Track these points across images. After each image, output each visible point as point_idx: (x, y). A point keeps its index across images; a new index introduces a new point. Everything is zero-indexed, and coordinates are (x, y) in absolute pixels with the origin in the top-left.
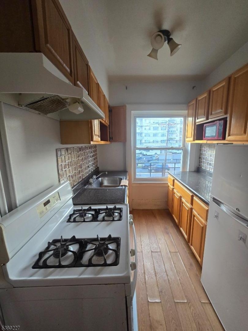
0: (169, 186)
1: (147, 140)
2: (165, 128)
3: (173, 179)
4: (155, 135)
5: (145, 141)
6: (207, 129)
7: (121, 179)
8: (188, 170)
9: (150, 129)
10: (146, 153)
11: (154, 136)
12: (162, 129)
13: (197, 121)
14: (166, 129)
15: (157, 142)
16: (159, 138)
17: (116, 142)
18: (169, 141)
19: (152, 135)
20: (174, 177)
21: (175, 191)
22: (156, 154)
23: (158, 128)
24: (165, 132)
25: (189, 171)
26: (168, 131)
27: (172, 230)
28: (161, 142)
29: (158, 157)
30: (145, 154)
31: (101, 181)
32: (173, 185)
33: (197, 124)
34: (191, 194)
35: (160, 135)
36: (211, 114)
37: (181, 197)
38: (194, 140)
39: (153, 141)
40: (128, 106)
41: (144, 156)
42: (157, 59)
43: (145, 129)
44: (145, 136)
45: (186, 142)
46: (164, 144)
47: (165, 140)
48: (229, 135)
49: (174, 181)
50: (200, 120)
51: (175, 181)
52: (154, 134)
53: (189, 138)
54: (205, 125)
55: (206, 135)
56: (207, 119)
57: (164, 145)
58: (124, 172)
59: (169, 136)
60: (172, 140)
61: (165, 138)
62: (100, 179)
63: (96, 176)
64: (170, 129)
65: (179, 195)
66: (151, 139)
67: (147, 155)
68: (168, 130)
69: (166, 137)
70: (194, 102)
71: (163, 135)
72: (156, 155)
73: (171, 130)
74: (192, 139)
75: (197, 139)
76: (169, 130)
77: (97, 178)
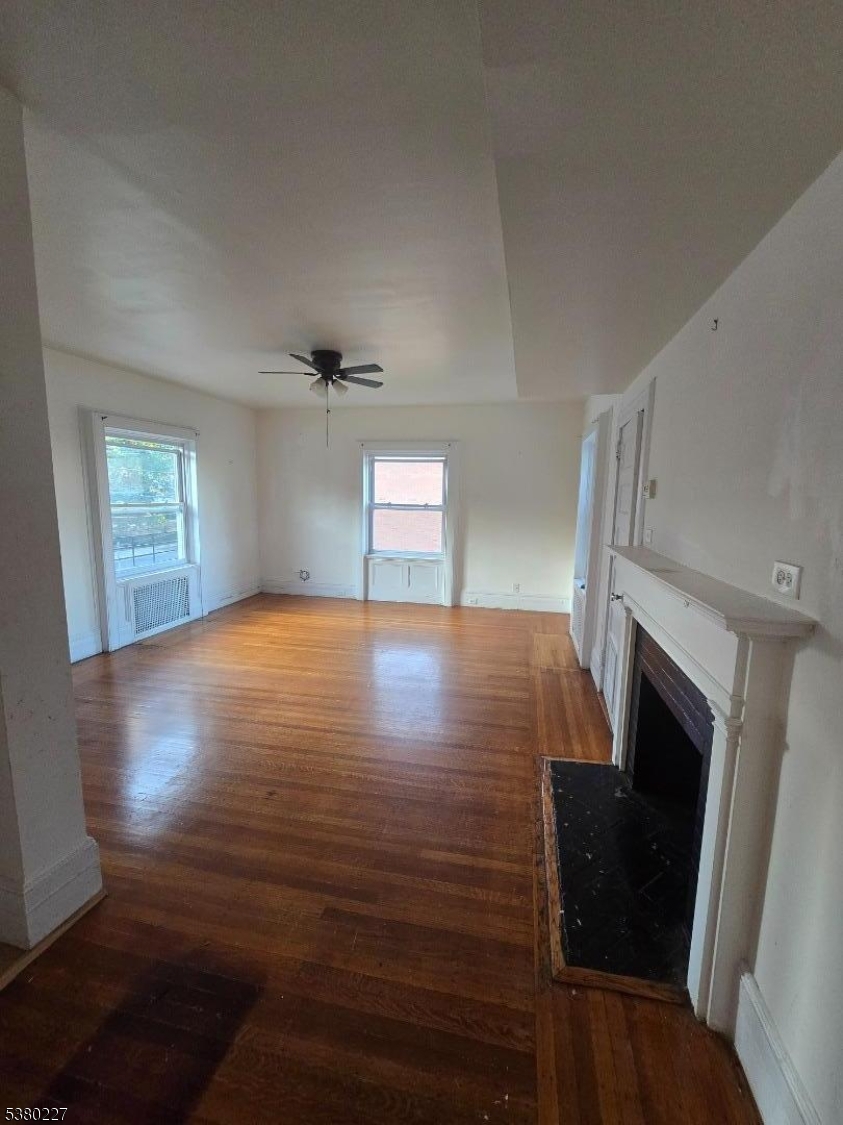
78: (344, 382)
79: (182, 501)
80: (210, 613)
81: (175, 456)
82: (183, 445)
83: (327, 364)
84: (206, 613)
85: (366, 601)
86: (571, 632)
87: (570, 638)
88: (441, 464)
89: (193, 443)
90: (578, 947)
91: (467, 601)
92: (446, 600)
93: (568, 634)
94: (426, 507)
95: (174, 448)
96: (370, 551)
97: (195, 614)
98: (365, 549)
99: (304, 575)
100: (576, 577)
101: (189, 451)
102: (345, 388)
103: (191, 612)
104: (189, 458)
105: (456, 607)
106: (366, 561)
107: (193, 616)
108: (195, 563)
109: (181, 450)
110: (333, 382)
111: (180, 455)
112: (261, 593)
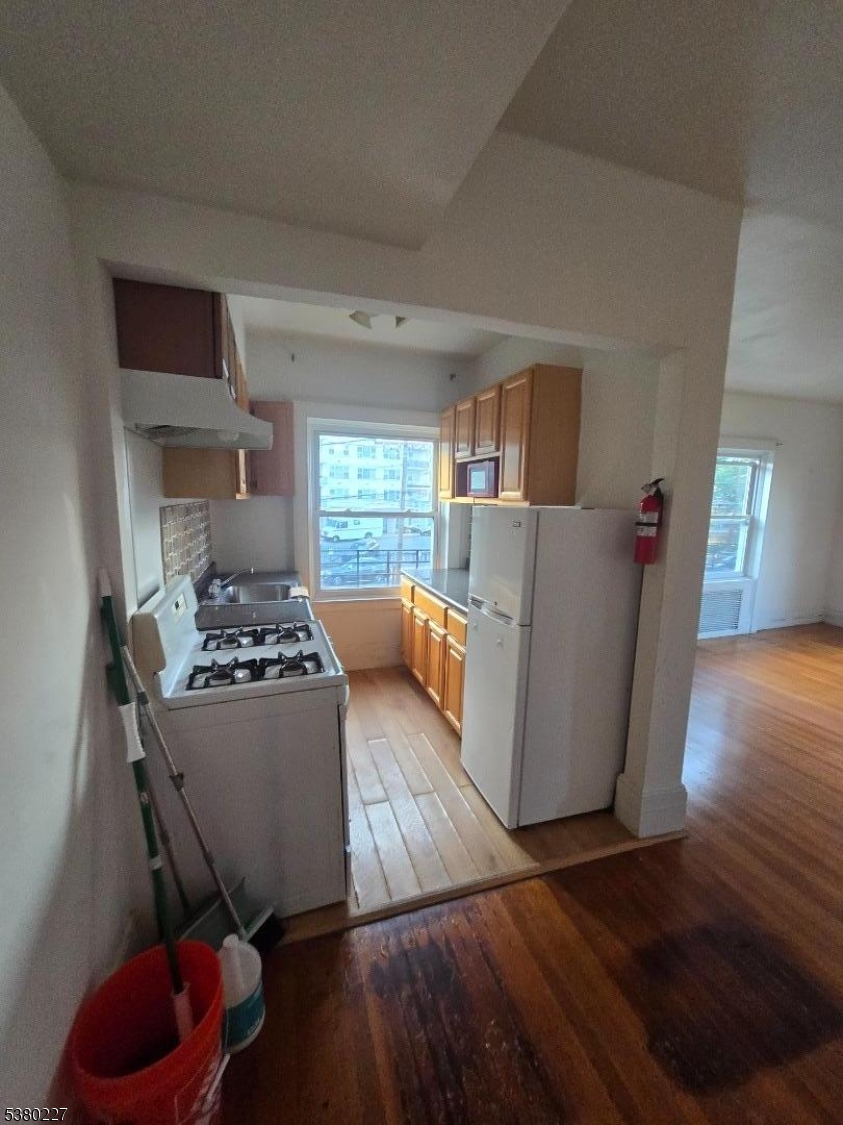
0: (403, 606)
1: (339, 490)
2: (396, 453)
3: (411, 584)
4: (364, 474)
5: (332, 491)
6: (474, 474)
7: (288, 588)
8: (446, 567)
9: (346, 453)
10: (337, 534)
11: (359, 476)
12: (386, 456)
13: (458, 455)
14: (398, 457)
15: (374, 496)
16: (379, 485)
17: (265, 495)
18: (410, 493)
19: (353, 473)
20: (414, 581)
21: (417, 611)
22: (369, 535)
23: (374, 450)
24: (397, 465)
25: (449, 569)
26: (405, 464)
27: (412, 702)
28: (386, 498)
29: (376, 545)
30: (330, 535)
31: (232, 593)
32: (413, 600)
33: (458, 461)
34: (444, 606)
35: (380, 474)
36: (479, 446)
37: (426, 621)
38: (453, 497)
39: (360, 492)
40: (297, 404)
41: (330, 544)
42: (370, 327)
43: (332, 451)
44: (332, 475)
45: (439, 500)
46: (391, 503)
47: (398, 492)
48: (503, 490)
49: (413, 588)
50: (463, 456)
51: (417, 589)
52: (360, 470)
53: (445, 490)
54: (469, 466)
55: (473, 487)
56: (473, 454)
57: (394, 506)
58: (291, 572)
59: (410, 479)
60: (419, 492)
61: (397, 485)
62: (231, 588)
63: (222, 580)
64: (411, 455)
65: (424, 617)
66: (353, 486)
67: (339, 541)
68: (405, 460)
69: (400, 482)
70: (450, 413)
71: (391, 475)
72: (369, 541)
73: (415, 457)
74: (449, 493)
75: (460, 495)
76: (408, 459)
77: (224, 587)
79: (749, 512)
80: (758, 631)
81: (750, 469)
82: (760, 457)
84: (754, 630)
89: (772, 454)
95: (749, 460)
97: (744, 628)
101: (766, 462)
103: (740, 624)
104: (765, 469)
107: (740, 631)
108: (750, 577)
109: (757, 462)
111: (755, 467)
112: (822, 624)
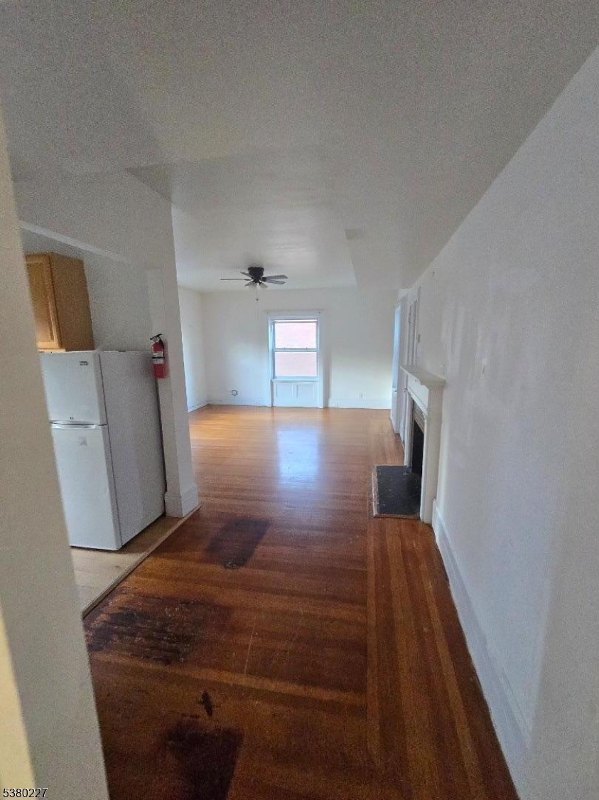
78: (265, 283)
83: (256, 274)
85: (272, 407)
86: (392, 418)
87: (391, 420)
88: (315, 324)
90: (382, 510)
91: (332, 404)
92: (320, 405)
93: (390, 419)
94: (307, 350)
96: (274, 377)
98: (271, 376)
99: (235, 393)
100: (393, 387)
102: (266, 286)
105: (326, 408)
106: (272, 383)
110: (260, 283)
112: (208, 404)
